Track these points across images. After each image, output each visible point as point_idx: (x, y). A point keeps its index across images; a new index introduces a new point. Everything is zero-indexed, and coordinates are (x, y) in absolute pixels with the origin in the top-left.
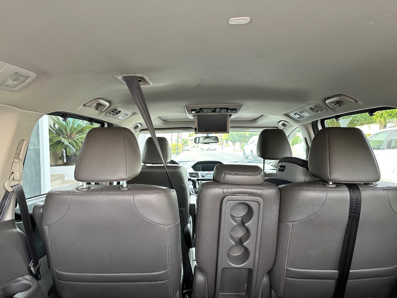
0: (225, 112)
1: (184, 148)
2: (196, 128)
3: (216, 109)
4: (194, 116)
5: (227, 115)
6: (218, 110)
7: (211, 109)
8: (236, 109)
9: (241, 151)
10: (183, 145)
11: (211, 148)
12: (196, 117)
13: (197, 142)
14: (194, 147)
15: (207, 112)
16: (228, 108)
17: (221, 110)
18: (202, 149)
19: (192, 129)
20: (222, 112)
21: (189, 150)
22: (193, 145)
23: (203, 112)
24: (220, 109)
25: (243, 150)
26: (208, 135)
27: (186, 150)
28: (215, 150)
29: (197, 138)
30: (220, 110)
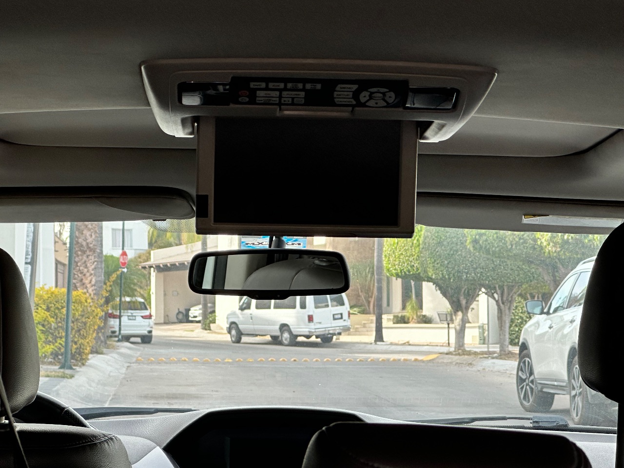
0: (389, 105)
1: (114, 323)
2: (206, 197)
3: (330, 85)
4: (196, 119)
5: (399, 122)
6: (343, 93)
7: (300, 86)
8: (454, 90)
9: (504, 355)
10: (107, 301)
11: (300, 327)
12: (210, 132)
13: (207, 284)
14: (184, 318)
15: (280, 104)
16: (405, 82)
17: (364, 96)
18: (240, 334)
19: (180, 201)
20: (371, 103)
21: (146, 339)
22: (177, 306)
23: (253, 101)
24: (355, 87)
25: (516, 350)
26: (280, 243)
27: (127, 338)
28: (326, 340)
29: (211, 261)
30: (356, 95)
